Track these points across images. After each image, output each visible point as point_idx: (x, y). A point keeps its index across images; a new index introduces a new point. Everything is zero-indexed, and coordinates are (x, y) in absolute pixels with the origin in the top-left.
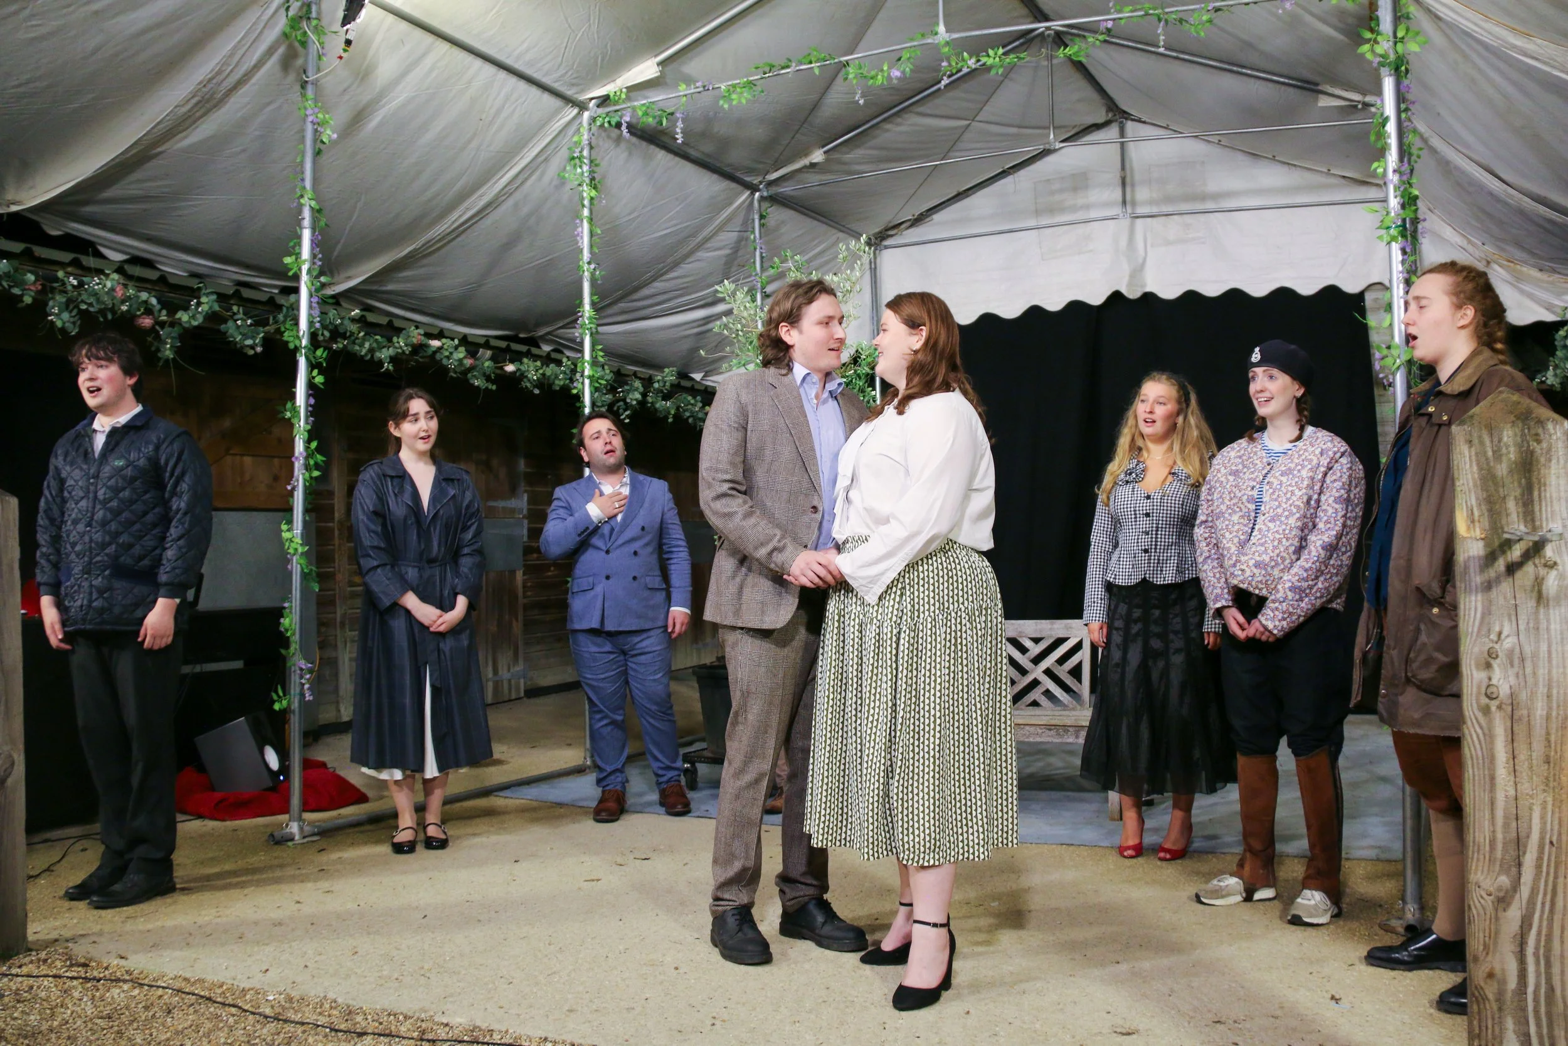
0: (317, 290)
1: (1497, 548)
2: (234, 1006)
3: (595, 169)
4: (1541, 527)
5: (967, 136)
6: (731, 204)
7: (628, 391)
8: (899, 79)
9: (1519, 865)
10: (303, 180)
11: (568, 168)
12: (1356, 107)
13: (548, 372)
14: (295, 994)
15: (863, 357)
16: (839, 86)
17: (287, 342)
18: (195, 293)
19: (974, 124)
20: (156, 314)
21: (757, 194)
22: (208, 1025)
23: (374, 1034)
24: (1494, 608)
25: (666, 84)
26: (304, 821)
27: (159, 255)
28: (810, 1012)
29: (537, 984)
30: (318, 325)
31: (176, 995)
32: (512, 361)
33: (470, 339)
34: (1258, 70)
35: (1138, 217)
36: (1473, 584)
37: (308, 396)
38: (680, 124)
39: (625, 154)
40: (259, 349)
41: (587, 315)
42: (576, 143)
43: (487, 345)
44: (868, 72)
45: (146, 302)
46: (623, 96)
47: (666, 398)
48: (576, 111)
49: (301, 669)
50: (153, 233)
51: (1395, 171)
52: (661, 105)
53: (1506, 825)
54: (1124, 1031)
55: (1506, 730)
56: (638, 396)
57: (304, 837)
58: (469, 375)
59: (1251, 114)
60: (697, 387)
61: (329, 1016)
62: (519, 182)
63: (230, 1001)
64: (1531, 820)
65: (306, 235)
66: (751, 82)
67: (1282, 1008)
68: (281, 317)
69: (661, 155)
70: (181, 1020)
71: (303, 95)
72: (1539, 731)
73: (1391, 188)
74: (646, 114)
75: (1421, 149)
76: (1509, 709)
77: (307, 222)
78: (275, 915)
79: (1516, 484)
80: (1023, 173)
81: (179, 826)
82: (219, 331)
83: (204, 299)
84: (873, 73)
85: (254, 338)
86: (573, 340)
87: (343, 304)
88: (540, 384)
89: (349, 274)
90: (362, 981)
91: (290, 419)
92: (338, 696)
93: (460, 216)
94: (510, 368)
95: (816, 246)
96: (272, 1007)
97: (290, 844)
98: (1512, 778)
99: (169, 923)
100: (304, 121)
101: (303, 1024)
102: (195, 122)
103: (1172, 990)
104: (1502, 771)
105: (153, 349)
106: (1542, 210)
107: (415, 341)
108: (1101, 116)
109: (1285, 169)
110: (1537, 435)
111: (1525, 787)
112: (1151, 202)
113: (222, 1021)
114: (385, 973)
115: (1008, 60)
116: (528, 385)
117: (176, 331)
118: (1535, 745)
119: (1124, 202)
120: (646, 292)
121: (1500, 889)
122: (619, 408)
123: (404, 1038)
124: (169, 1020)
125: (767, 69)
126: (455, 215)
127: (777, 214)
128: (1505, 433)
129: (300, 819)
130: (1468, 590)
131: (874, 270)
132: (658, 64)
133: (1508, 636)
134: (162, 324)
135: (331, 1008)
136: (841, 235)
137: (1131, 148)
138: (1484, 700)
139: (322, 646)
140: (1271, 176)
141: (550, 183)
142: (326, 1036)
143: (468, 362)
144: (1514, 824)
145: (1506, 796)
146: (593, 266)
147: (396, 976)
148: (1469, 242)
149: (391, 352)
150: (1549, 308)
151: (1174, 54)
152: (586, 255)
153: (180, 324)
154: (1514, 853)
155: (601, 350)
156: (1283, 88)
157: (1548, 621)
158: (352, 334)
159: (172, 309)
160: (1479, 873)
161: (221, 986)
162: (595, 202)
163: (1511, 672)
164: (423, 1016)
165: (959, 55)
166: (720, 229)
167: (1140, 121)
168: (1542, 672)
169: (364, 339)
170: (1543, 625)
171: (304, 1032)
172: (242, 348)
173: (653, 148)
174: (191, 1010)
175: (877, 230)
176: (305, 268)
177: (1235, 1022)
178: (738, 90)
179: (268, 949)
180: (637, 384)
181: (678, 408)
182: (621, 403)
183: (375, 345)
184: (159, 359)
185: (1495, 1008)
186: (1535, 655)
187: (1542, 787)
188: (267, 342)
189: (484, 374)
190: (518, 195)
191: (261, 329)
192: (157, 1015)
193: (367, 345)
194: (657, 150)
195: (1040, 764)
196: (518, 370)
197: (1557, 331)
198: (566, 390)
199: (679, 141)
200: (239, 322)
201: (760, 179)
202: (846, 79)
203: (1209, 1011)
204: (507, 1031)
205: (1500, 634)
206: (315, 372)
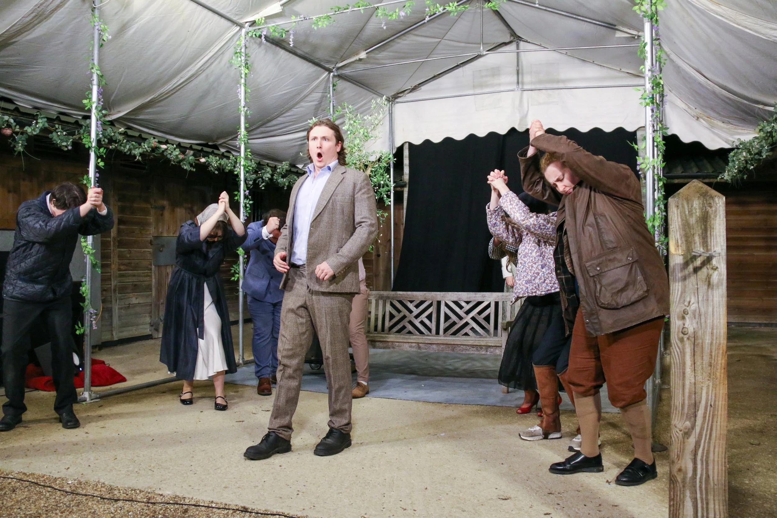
0: (100, 118)
1: (689, 259)
2: (50, 487)
3: (248, 59)
4: (711, 249)
5: (440, 47)
6: (318, 78)
7: (264, 173)
8: (404, 17)
9: (695, 416)
10: (93, 60)
11: (234, 58)
12: (634, 37)
13: (223, 163)
14: (82, 480)
15: (383, 158)
16: (374, 19)
17: (85, 144)
18: (35, 117)
19: (443, 40)
20: (13, 128)
21: (332, 74)
22: (35, 497)
23: (123, 500)
24: (687, 289)
25: (285, 16)
26: (92, 391)
27: (16, 97)
28: (347, 488)
29: (209, 474)
30: (101, 136)
31: (18, 482)
32: (204, 157)
33: (182, 145)
34: (586, 17)
35: (524, 90)
36: (677, 277)
37: (96, 172)
38: (292, 37)
39: (264, 51)
40: (70, 148)
41: (242, 133)
42: (238, 45)
43: (191, 148)
44: (388, 12)
45: (7, 121)
46: (263, 21)
47: (283, 177)
48: (238, 28)
49: (91, 313)
50: (13, 85)
51: (649, 70)
52: (283, 26)
53: (690, 397)
54: (504, 498)
55: (691, 350)
56: (269, 176)
57: (92, 400)
58: (182, 163)
59: (582, 40)
60: (299, 171)
61: (100, 491)
62: (208, 64)
63: (48, 484)
64: (701, 394)
65: (95, 89)
66: (328, 16)
67: (582, 486)
68: (82, 131)
69: (282, 52)
70: (20, 495)
71: (93, 15)
72: (707, 350)
73: (647, 79)
74: (274, 31)
75: (666, 60)
76: (693, 339)
77: (95, 82)
78: (75, 439)
79: (699, 228)
80: (468, 66)
81: (26, 394)
82: (48, 137)
83: (40, 121)
84: (391, 13)
85: (67, 141)
86: (236, 146)
87: (116, 125)
88: (218, 169)
89: (119, 109)
90: (119, 473)
91: (86, 184)
92: (112, 327)
93: (178, 81)
94: (203, 160)
95: (362, 101)
96: (70, 487)
97: (84, 403)
98: (693, 374)
99: (17, 445)
100: (94, 28)
101: (86, 495)
102: (33, 27)
103: (529, 478)
104: (688, 371)
105: (12, 146)
106: (724, 92)
107: (153, 145)
108: (507, 39)
109: (598, 68)
110: (710, 203)
111: (699, 378)
112: (531, 83)
113: (42, 495)
114: (130, 469)
115: (459, 9)
116: (212, 169)
117: (24, 137)
118: (704, 358)
119: (518, 83)
120: (274, 122)
121: (686, 428)
122: (259, 182)
123: (139, 502)
124: (13, 495)
125: (337, 10)
126: (175, 81)
127: (342, 85)
128: (695, 202)
129: (90, 390)
130: (675, 281)
131: (391, 114)
132: (281, 6)
133: (693, 303)
134: (17, 133)
135: (102, 487)
136: (374, 96)
137: (522, 55)
138: (681, 335)
139: (104, 301)
140: (592, 71)
141: (225, 65)
142: (98, 501)
143: (181, 157)
144: (693, 396)
145: (690, 383)
146: (246, 109)
147: (136, 470)
148: (689, 107)
149: (141, 150)
150: (727, 141)
151: (544, 8)
152: (243, 103)
153: (27, 133)
154: (693, 411)
155: (250, 152)
156: (598, 27)
157: (713, 296)
158: (120, 141)
159: (22, 126)
160: (676, 420)
161: (43, 477)
162: (248, 76)
163: (695, 321)
164: (149, 490)
165: (434, 5)
166: (312, 91)
167: (527, 42)
168: (709, 321)
169: (126, 144)
170: (710, 299)
171: (86, 500)
172: (61, 146)
173: (278, 48)
174: (26, 489)
175: (393, 94)
176: (94, 106)
177: (559, 493)
178: (322, 20)
179: (70, 457)
180: (269, 169)
181: (289, 182)
182: (260, 179)
183: (132, 147)
184: (16, 151)
185: (681, 486)
186: (706, 313)
187: (708, 378)
188: (74, 144)
189: (189, 163)
190: (208, 71)
191: (71, 137)
192: (7, 493)
193: (128, 147)
194: (281, 49)
195: (470, 364)
196: (207, 161)
197: (730, 153)
198: (231, 172)
199: (291, 46)
200: (59, 133)
201: (333, 66)
202: (377, 16)
203: (546, 488)
204: (192, 498)
205: (689, 302)
206: (99, 160)
